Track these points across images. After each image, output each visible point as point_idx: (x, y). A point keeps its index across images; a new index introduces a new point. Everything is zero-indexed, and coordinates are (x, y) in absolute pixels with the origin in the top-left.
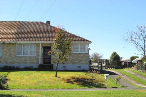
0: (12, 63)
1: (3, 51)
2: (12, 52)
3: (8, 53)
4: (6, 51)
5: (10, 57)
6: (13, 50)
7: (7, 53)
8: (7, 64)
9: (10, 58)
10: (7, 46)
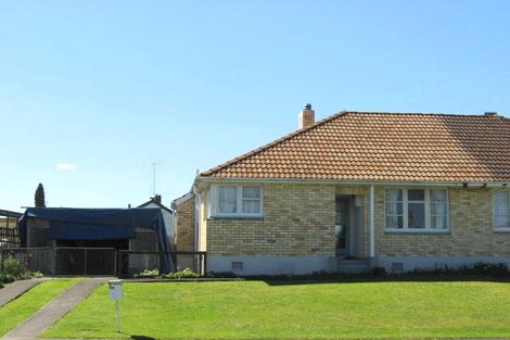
0: (482, 253)
1: (454, 213)
2: (482, 217)
3: (470, 219)
4: (462, 214)
5: (477, 232)
6: (486, 211)
7: (467, 220)
8: (468, 256)
9: (477, 236)
10: (465, 198)
